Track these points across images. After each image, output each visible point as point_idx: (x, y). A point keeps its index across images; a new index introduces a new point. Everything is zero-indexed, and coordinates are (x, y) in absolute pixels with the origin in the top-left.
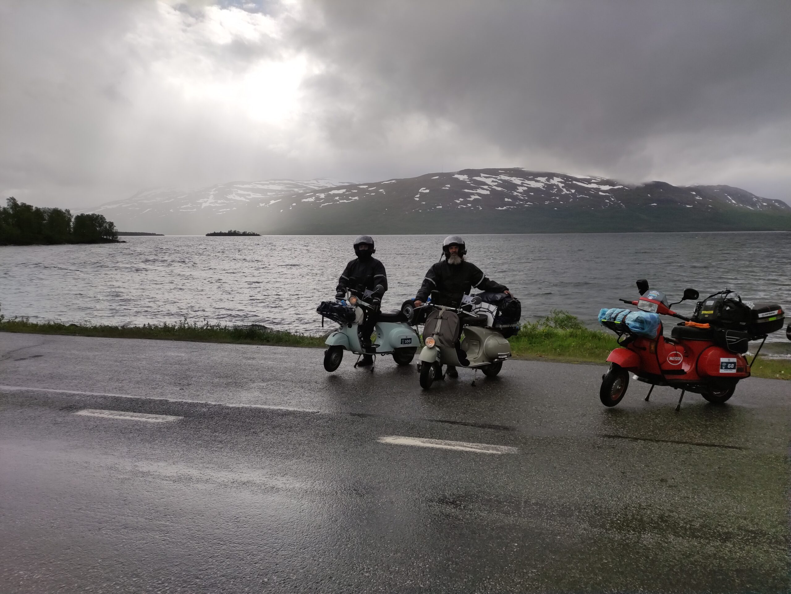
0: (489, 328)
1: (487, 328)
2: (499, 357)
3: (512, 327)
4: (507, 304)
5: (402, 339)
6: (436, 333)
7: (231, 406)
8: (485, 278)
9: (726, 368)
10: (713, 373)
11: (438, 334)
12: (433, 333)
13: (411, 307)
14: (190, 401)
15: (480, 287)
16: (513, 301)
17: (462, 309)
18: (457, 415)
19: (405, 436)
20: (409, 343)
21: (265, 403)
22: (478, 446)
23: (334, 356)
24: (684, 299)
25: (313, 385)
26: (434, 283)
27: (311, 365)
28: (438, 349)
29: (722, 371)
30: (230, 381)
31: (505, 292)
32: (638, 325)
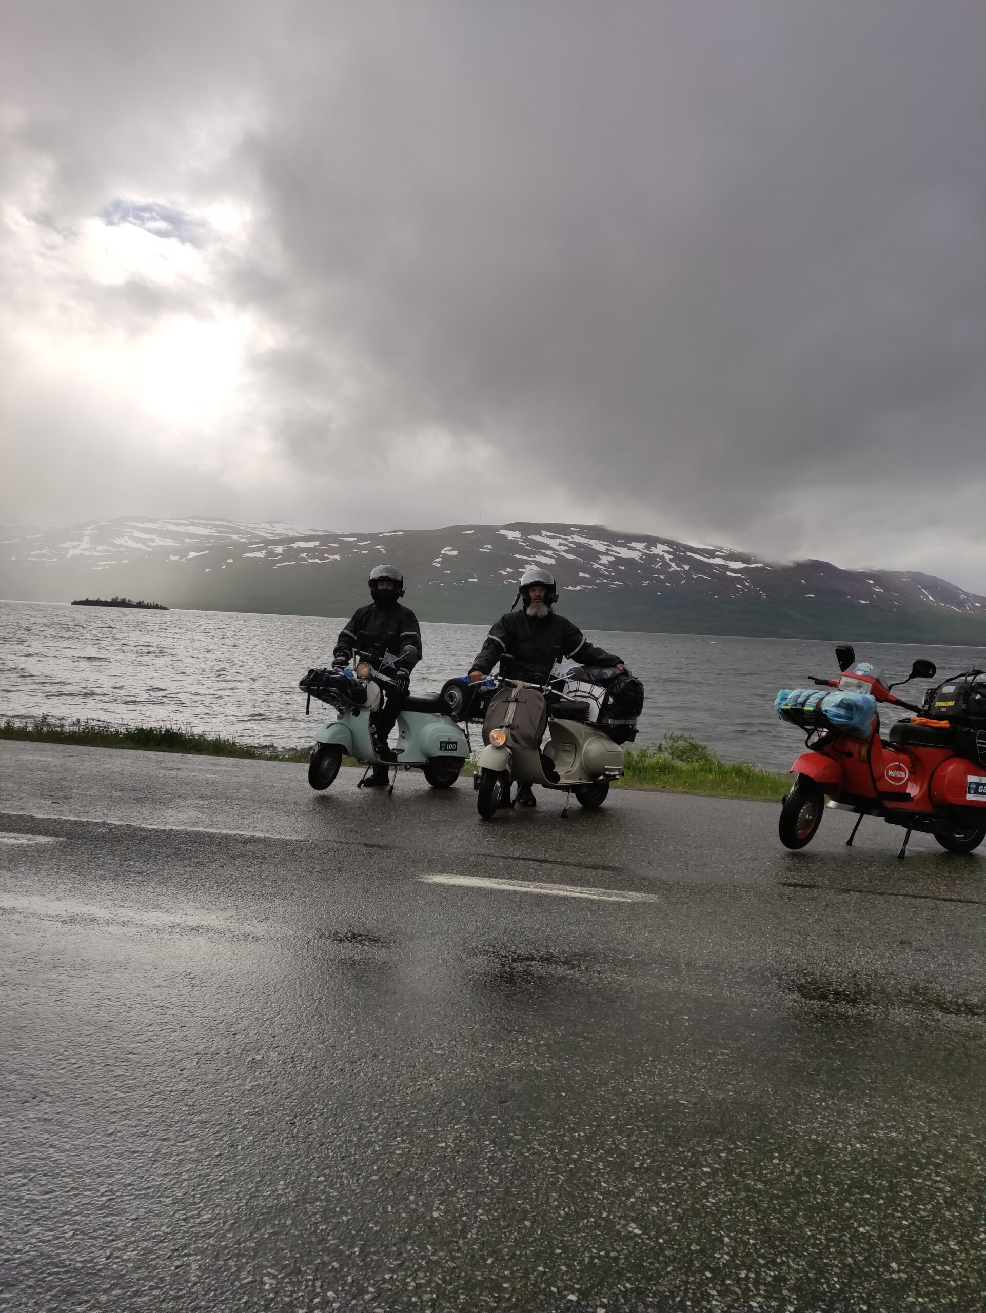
0: (591, 725)
1: (588, 724)
2: (607, 773)
3: (628, 725)
4: (622, 685)
5: (441, 742)
6: (507, 724)
7: (150, 827)
8: (586, 644)
9: (976, 792)
10: (953, 799)
11: (509, 726)
12: (501, 724)
13: (458, 690)
14: (73, 819)
15: (576, 659)
16: (632, 681)
17: (550, 687)
18: (546, 851)
19: (465, 875)
20: (452, 750)
21: (211, 826)
22: (591, 891)
23: (326, 763)
24: (912, 676)
25: (292, 807)
26: (503, 645)
27: (282, 781)
28: (509, 751)
29: (970, 797)
30: (140, 796)
31: (619, 666)
32: (842, 712)
